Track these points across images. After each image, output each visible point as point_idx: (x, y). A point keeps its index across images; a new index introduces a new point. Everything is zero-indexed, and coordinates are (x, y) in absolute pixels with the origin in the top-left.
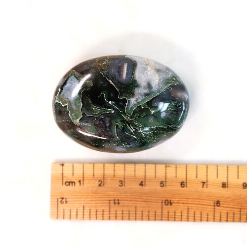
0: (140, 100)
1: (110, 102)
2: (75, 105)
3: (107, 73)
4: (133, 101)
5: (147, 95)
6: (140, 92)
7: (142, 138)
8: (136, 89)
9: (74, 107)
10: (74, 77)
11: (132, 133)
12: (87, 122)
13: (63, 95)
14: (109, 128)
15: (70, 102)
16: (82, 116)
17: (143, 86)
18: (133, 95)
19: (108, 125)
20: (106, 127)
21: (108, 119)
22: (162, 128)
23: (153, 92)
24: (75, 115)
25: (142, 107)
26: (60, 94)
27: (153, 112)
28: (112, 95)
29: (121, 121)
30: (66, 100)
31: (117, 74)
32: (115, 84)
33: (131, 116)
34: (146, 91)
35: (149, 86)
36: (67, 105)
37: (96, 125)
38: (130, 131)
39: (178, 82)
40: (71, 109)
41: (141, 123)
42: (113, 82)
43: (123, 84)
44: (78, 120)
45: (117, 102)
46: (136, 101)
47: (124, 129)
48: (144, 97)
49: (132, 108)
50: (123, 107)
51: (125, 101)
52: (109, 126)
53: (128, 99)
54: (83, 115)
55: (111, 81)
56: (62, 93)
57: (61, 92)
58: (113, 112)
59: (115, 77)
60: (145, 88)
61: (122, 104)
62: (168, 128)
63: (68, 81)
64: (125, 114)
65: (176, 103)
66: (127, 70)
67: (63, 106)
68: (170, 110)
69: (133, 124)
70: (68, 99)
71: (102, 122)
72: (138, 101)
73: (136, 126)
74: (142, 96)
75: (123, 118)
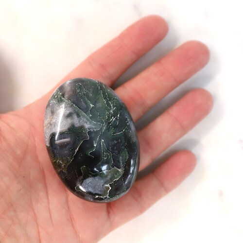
0: (85, 119)
1: (95, 145)
2: (106, 177)
3: (69, 157)
4: (87, 126)
5: (78, 116)
6: (77, 122)
7: (117, 109)
8: (76, 126)
9: (109, 177)
11: (116, 119)
12: (119, 162)
13: (100, 191)
14: (118, 140)
16: (115, 168)
17: (71, 121)
18: (82, 127)
19: (116, 142)
20: (118, 143)
22: (103, 94)
23: (74, 110)
24: (116, 174)
25: (91, 115)
26: (100, 195)
27: (92, 106)
29: (109, 131)
31: (67, 147)
32: (77, 147)
33: (102, 123)
34: (75, 117)
35: (69, 116)
36: (109, 185)
37: (119, 152)
38: (115, 121)
39: (57, 93)
40: (111, 179)
41: (105, 113)
43: (76, 139)
44: (119, 170)
45: (93, 139)
46: (86, 122)
47: (115, 127)
48: (81, 117)
49: (94, 125)
50: (96, 133)
51: (90, 133)
52: (116, 140)
55: (76, 150)
56: (99, 193)
57: (98, 195)
58: (103, 140)
59: (71, 148)
60: (72, 118)
61: (93, 134)
62: (101, 89)
64: (101, 129)
65: (78, 88)
67: (110, 188)
68: (85, 91)
69: (107, 119)
71: (115, 148)
73: (108, 117)
74: (81, 119)
75: (106, 130)
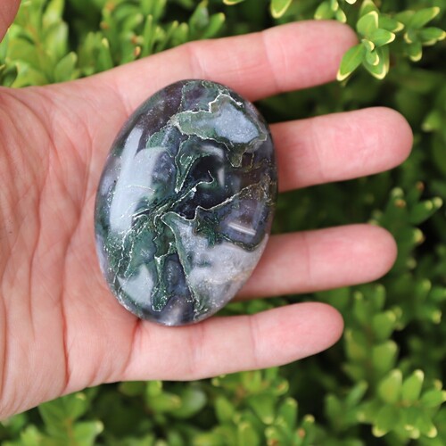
0: (184, 243)
1: (194, 189)
2: (205, 127)
3: (248, 197)
4: (186, 229)
5: (191, 257)
6: (199, 246)
8: (206, 240)
9: (202, 123)
10: (254, 136)
12: (170, 139)
13: (229, 109)
15: (213, 117)
16: (182, 133)
17: (208, 253)
18: (197, 232)
21: (166, 179)
22: (125, 269)
23: (192, 268)
25: (171, 244)
26: (232, 103)
27: (158, 260)
28: (206, 196)
29: (157, 200)
30: (218, 113)
31: (242, 214)
32: (225, 206)
33: (160, 220)
34: (197, 257)
35: (205, 264)
36: (210, 111)
39: (199, 316)
40: (199, 117)
41: (144, 233)
42: (229, 203)
43: (219, 220)
44: (177, 124)
45: (192, 203)
46: (185, 236)
48: (188, 250)
49: (174, 225)
50: (180, 209)
51: (190, 216)
53: (193, 223)
54: (185, 135)
55: (231, 200)
56: (232, 107)
57: (235, 106)
58: (177, 190)
59: (237, 209)
60: (203, 256)
61: (186, 209)
63: (250, 124)
64: (167, 211)
65: (162, 303)
66: (243, 234)
67: (210, 104)
69: (146, 221)
70: (220, 115)
72: (183, 239)
73: (142, 224)
74: (191, 247)
75: (161, 205)
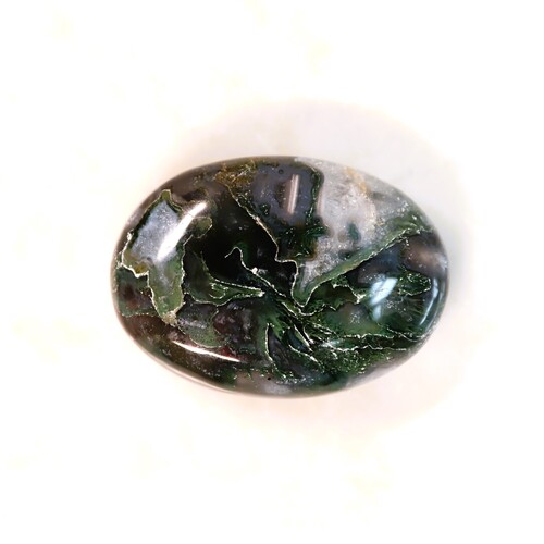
0: (329, 268)
1: (254, 271)
2: (167, 274)
3: (249, 197)
4: (311, 268)
5: (346, 255)
6: (328, 247)
7: (331, 361)
8: (319, 239)
9: (164, 280)
10: (167, 207)
11: (305, 350)
12: (195, 318)
13: (139, 249)
14: (250, 335)
15: (154, 267)
16: (182, 303)
17: (336, 232)
18: (311, 254)
19: (246, 327)
20: (243, 331)
21: (249, 311)
22: (383, 339)
23: (362, 249)
24: (166, 301)
25: (335, 286)
26: (130, 246)
27: (360, 297)
28: (259, 253)
29: (280, 318)
30: (146, 261)
31: (273, 200)
32: (267, 224)
33: (306, 307)
34: (345, 246)
35: (353, 232)
36: (147, 273)
37: (216, 326)
38: (302, 343)
39: (424, 226)
40: (157, 284)
41: (329, 324)
42: (262, 221)
43: (288, 228)
44: (173, 313)
45: (273, 270)
46: (320, 268)
47: (288, 339)
48: (338, 261)
49: (308, 286)
50: (285, 285)
51: (291, 268)
52: (250, 330)
53: (299, 263)
54: (185, 300)
55: (257, 218)
56: (136, 245)
57: (133, 241)
58: (261, 295)
59: (268, 208)
60: (342, 238)
61: (283, 276)
62: (396, 339)
63: (152, 215)
64: (292, 301)
65: (418, 279)
66: (300, 192)
67: (137, 276)
68: (403, 295)
69: (311, 325)
70: (149, 259)
71: (232, 321)
72: (325, 270)
73: (317, 331)
74: (333, 257)
75: (286, 312)
